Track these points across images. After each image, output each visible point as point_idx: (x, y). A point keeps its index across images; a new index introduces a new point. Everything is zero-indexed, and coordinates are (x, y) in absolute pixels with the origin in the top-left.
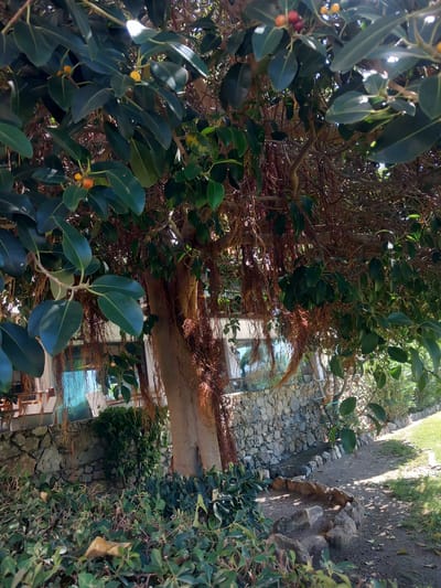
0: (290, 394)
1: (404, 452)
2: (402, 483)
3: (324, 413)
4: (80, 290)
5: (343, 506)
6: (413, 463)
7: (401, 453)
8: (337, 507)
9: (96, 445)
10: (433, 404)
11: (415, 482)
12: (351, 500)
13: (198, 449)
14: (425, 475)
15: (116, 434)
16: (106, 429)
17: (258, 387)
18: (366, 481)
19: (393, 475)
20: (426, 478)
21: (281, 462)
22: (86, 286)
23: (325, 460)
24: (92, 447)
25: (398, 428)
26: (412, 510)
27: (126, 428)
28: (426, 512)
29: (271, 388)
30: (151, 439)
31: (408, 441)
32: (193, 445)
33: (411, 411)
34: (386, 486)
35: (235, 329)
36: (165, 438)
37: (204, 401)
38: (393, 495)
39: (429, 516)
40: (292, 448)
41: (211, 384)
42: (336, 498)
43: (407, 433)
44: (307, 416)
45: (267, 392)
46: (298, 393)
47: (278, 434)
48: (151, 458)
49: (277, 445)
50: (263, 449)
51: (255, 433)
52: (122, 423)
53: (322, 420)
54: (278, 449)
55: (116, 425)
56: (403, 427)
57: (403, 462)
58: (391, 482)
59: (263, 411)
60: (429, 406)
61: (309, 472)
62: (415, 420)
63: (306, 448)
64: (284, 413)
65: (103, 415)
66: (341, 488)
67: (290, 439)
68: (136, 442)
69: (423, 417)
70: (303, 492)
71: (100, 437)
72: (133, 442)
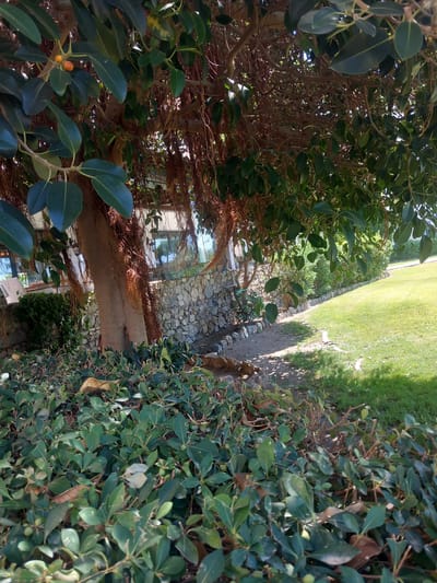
0: (205, 282)
1: (302, 332)
2: (300, 355)
3: (234, 299)
4: (71, 172)
5: (250, 375)
6: (309, 340)
7: (299, 332)
8: (245, 377)
9: (17, 329)
10: (329, 291)
11: (311, 355)
12: (258, 370)
13: (125, 329)
14: (318, 349)
15: (37, 319)
16: (27, 314)
17: (174, 276)
18: (268, 356)
19: (293, 350)
20: (320, 351)
21: (195, 342)
22: (78, 168)
23: (234, 339)
24: (13, 331)
25: (298, 312)
26: (307, 377)
27: (48, 312)
28: (318, 377)
29: (188, 277)
30: (73, 323)
31: (306, 322)
32: (121, 325)
33: (310, 297)
34: (286, 358)
35: (156, 219)
36: (87, 322)
37: (132, 286)
38: (291, 365)
39: (321, 380)
40: (205, 329)
41: (138, 271)
42: (244, 369)
43: (306, 315)
44: (220, 302)
45: (184, 280)
46: (212, 281)
47: (192, 317)
48: (74, 340)
49: (191, 327)
50: (179, 331)
51: (173, 317)
52: (43, 308)
53: (232, 305)
54: (193, 330)
55: (38, 309)
56: (302, 311)
57: (301, 340)
58: (291, 355)
59: (180, 297)
60: (325, 293)
61: (220, 349)
62: (312, 305)
63: (217, 330)
64: (199, 300)
65: (23, 301)
66: (248, 361)
67: (203, 322)
68: (58, 325)
69: (320, 302)
70: (216, 365)
71: (21, 321)
72: (54, 325)
